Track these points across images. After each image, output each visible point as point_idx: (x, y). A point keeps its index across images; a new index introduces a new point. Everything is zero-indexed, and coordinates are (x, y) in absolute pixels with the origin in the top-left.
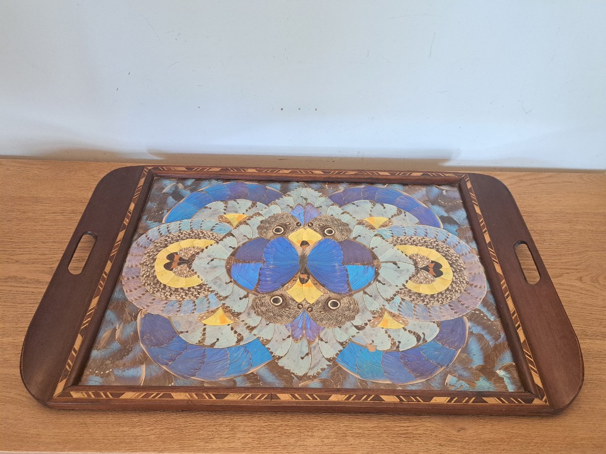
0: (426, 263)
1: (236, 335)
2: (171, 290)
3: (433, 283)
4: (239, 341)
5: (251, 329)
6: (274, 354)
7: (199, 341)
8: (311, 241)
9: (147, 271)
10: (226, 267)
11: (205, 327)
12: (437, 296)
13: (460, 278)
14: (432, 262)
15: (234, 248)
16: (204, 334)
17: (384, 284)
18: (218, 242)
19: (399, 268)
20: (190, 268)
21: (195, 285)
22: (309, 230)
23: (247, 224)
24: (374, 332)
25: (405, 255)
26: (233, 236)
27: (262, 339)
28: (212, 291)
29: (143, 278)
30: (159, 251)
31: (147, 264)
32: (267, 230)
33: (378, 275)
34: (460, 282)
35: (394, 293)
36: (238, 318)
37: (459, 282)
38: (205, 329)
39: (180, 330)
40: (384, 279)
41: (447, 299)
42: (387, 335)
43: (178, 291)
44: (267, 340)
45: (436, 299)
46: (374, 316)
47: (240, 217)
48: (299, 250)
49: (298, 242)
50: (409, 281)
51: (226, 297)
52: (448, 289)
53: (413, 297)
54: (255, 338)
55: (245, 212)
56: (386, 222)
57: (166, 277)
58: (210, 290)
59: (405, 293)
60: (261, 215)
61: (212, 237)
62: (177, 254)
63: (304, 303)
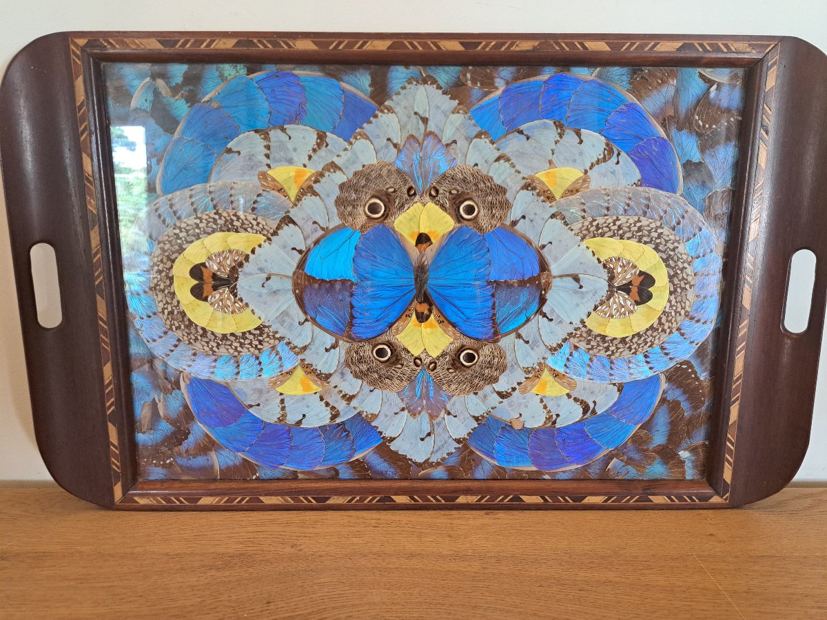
0: (628, 276)
1: (329, 408)
2: (216, 337)
3: (631, 316)
4: (334, 417)
5: (349, 398)
6: (383, 435)
7: (279, 418)
8: (434, 232)
9: (167, 303)
10: (294, 292)
11: (282, 397)
12: (631, 340)
13: (679, 305)
14: (641, 273)
15: (300, 252)
16: (283, 409)
17: (551, 320)
18: (269, 239)
19: (581, 287)
20: (235, 295)
21: (251, 328)
22: (431, 205)
23: (315, 194)
24: (524, 401)
25: (598, 259)
26: (294, 223)
27: (365, 414)
28: (281, 339)
29: (165, 317)
30: (173, 261)
31: (162, 287)
32: (354, 207)
33: (544, 303)
34: (676, 312)
35: (564, 337)
36: (328, 383)
37: (673, 314)
38: (282, 401)
39: (247, 403)
40: (553, 311)
41: (646, 344)
42: (541, 405)
43: (227, 339)
44: (372, 414)
45: (628, 346)
46: (527, 376)
47: (299, 175)
48: (414, 252)
49: (411, 236)
50: (593, 313)
51: (305, 348)
52: (652, 327)
53: (592, 343)
54: (356, 412)
55: (306, 160)
56: (576, 182)
57: (201, 313)
58: (277, 336)
59: (581, 335)
60: (340, 169)
61: (258, 229)
62: (206, 267)
63: (423, 356)
